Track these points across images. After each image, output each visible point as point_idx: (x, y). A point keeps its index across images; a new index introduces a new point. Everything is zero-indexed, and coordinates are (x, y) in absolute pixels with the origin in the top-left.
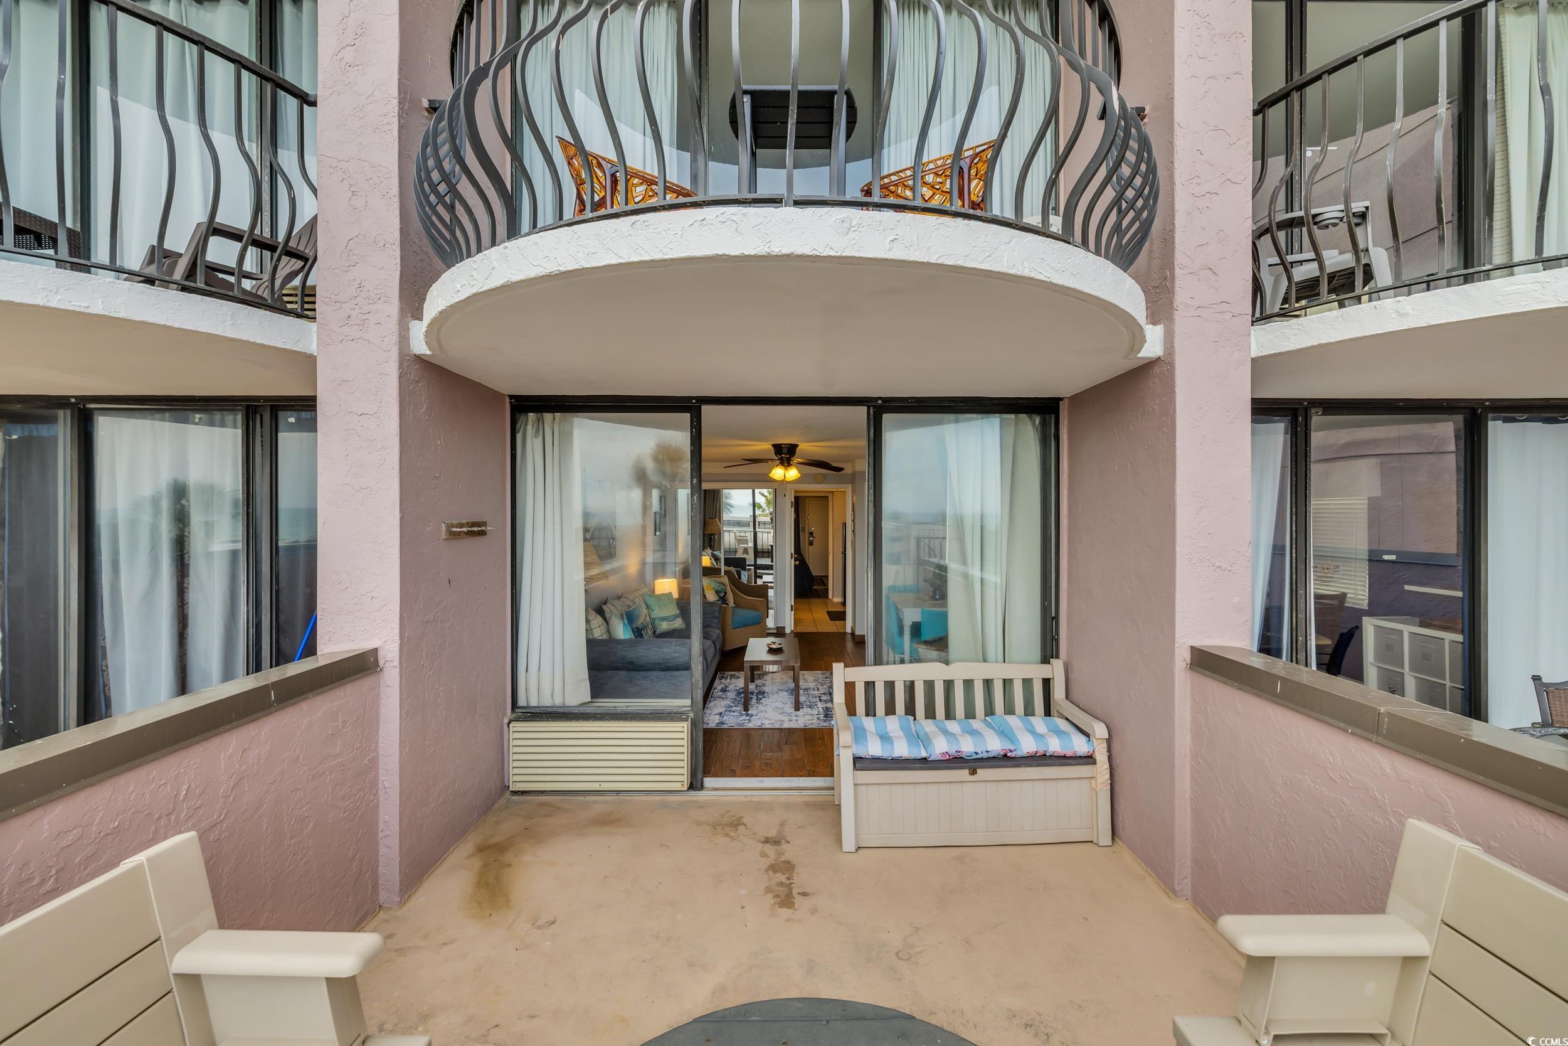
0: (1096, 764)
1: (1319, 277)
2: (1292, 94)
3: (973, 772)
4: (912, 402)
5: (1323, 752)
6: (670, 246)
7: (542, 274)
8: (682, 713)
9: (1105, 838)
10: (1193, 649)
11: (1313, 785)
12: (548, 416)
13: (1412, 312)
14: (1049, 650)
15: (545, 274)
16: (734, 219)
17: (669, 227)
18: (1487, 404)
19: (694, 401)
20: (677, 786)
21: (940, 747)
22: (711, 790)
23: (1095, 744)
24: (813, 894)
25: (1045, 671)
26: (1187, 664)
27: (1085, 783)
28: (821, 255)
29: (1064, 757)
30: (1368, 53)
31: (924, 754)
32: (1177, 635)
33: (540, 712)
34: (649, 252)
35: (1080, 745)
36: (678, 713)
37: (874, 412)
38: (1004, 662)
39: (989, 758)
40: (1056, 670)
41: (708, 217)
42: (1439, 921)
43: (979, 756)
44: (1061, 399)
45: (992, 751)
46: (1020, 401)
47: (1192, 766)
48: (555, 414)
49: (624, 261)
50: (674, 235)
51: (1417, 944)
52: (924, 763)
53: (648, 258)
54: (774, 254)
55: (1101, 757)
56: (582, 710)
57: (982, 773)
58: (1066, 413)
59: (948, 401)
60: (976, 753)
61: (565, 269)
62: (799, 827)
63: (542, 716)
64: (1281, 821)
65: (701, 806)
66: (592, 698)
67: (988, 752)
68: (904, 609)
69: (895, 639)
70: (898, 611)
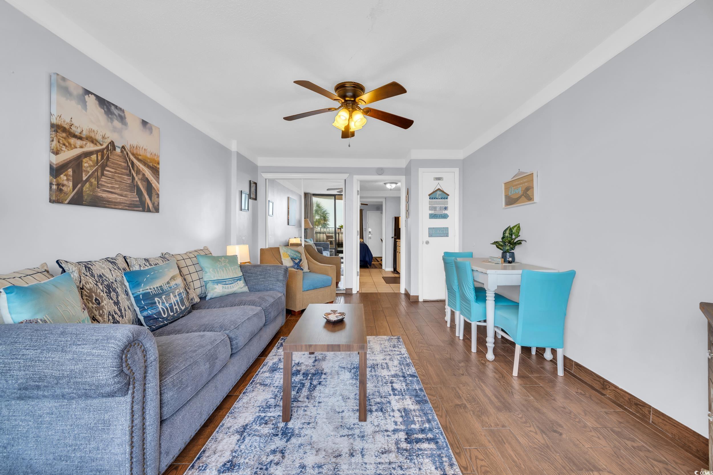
68: (489, 272)
69: (469, 304)
70: (475, 274)
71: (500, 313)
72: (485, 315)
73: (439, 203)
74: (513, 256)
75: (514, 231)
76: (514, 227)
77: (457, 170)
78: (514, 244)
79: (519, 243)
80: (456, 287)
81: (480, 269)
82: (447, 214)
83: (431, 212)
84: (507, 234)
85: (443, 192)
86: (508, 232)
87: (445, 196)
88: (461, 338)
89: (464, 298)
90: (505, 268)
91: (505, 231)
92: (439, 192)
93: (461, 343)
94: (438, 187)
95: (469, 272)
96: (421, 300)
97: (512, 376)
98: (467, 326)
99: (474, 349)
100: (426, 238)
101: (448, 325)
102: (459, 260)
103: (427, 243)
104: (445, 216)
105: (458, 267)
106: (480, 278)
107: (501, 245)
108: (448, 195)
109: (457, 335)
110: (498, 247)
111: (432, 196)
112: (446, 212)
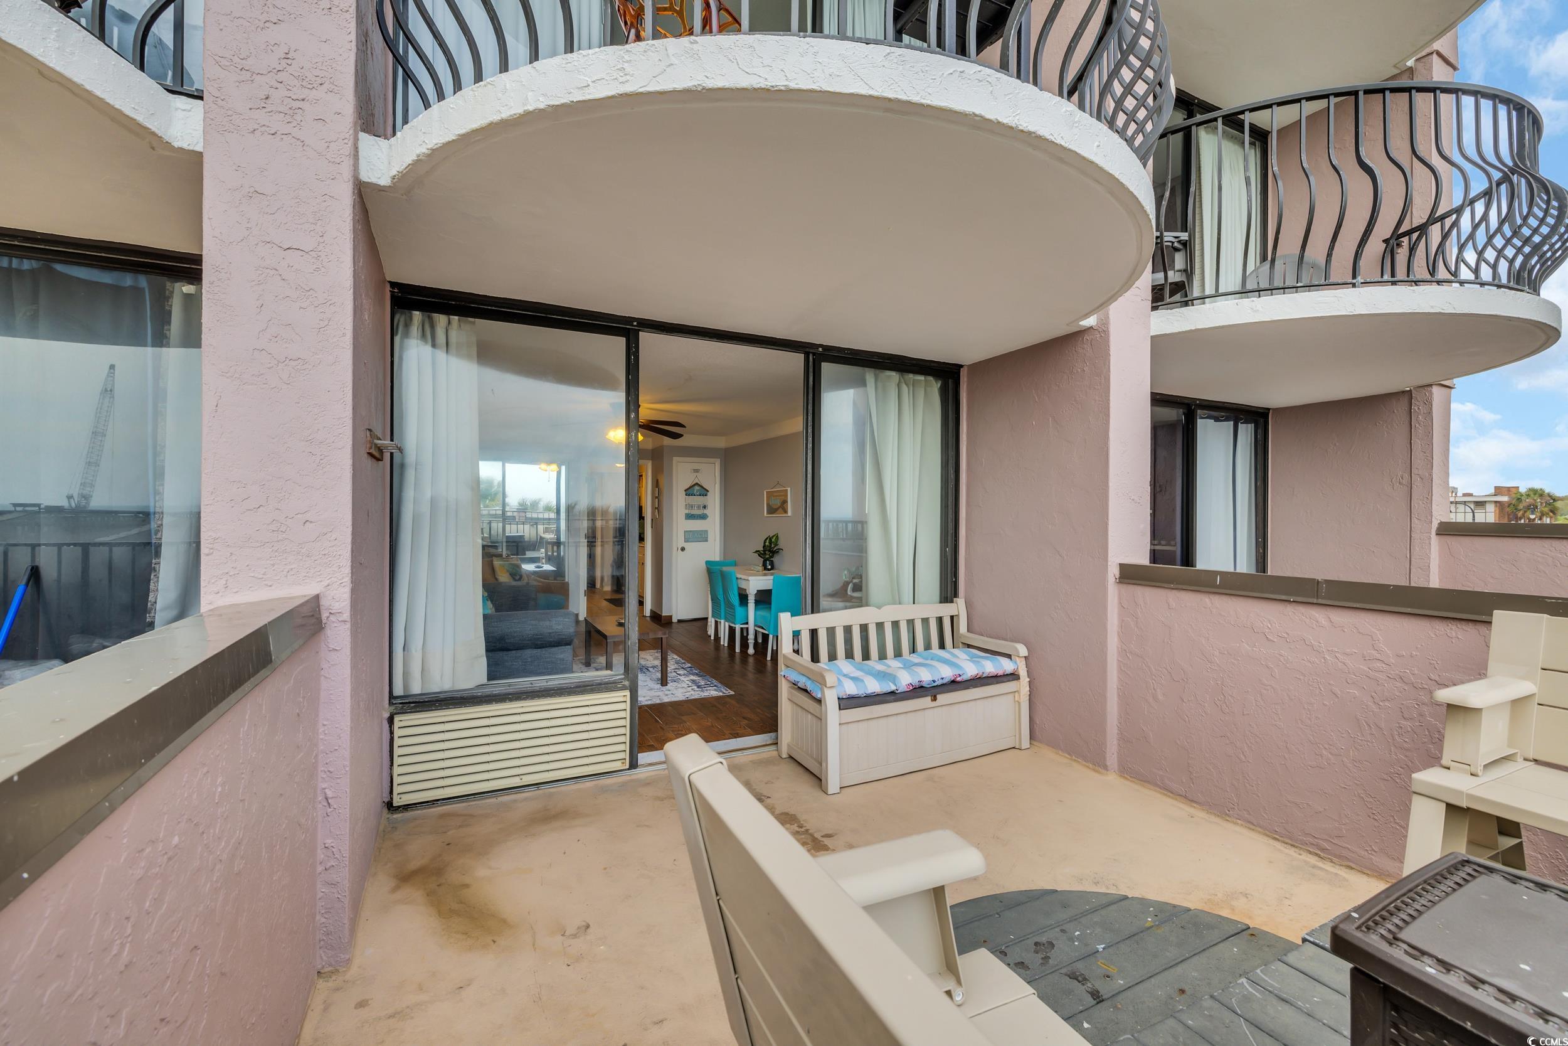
0: (1019, 679)
1: (1163, 284)
2: (1168, 136)
3: (934, 699)
4: (847, 354)
5: (1261, 621)
6: (929, 90)
7: (758, 86)
8: (614, 682)
9: (1026, 743)
10: (1121, 565)
11: (1250, 649)
12: (441, 319)
13: (1261, 309)
14: (949, 592)
15: (763, 87)
16: (990, 81)
17: (927, 69)
18: (1198, 402)
19: (635, 323)
20: (617, 766)
21: (905, 680)
22: (646, 766)
23: (1018, 662)
24: (836, 834)
25: (947, 610)
26: (1116, 579)
27: (1011, 696)
28: (1056, 141)
29: (996, 676)
30: (1280, 104)
31: (893, 688)
32: (1109, 555)
33: (430, 699)
34: (905, 90)
35: (1007, 666)
36: (611, 683)
37: (814, 360)
38: (914, 603)
39: (943, 685)
40: (958, 607)
41: (966, 71)
42: (1540, 669)
43: (935, 684)
44: (962, 366)
45: (946, 678)
46: (933, 364)
47: (1119, 661)
48: (452, 317)
49: (875, 94)
50: (932, 79)
51: (1525, 688)
52: (892, 696)
53: (904, 97)
54: (1021, 128)
55: (1023, 673)
56: (480, 692)
57: (942, 698)
58: (965, 379)
59: (877, 356)
60: (934, 681)
61: (797, 87)
62: (766, 783)
63: (435, 704)
64: (1217, 684)
65: (647, 783)
66: (489, 679)
67: (942, 679)
68: (750, 578)
69: (734, 609)
70: (739, 581)
71: (759, 613)
72: (747, 619)
73: (698, 500)
74: (772, 564)
75: (773, 540)
76: (773, 536)
77: (718, 462)
78: (774, 552)
79: (777, 552)
80: (721, 597)
81: (743, 577)
82: (706, 514)
83: (687, 512)
84: (767, 544)
85: (702, 487)
86: (768, 541)
87: (704, 492)
88: (726, 645)
89: (730, 605)
90: (765, 575)
91: (766, 540)
92: (697, 488)
93: (726, 651)
94: (696, 481)
95: (734, 580)
96: (675, 620)
97: (767, 660)
98: (732, 631)
99: (738, 650)
100: (682, 544)
101: (712, 638)
102: (725, 569)
103: (683, 549)
104: (704, 517)
105: (724, 576)
106: (743, 585)
107: (761, 554)
108: (708, 491)
109: (722, 643)
110: (759, 556)
111: (689, 492)
112: (705, 511)
